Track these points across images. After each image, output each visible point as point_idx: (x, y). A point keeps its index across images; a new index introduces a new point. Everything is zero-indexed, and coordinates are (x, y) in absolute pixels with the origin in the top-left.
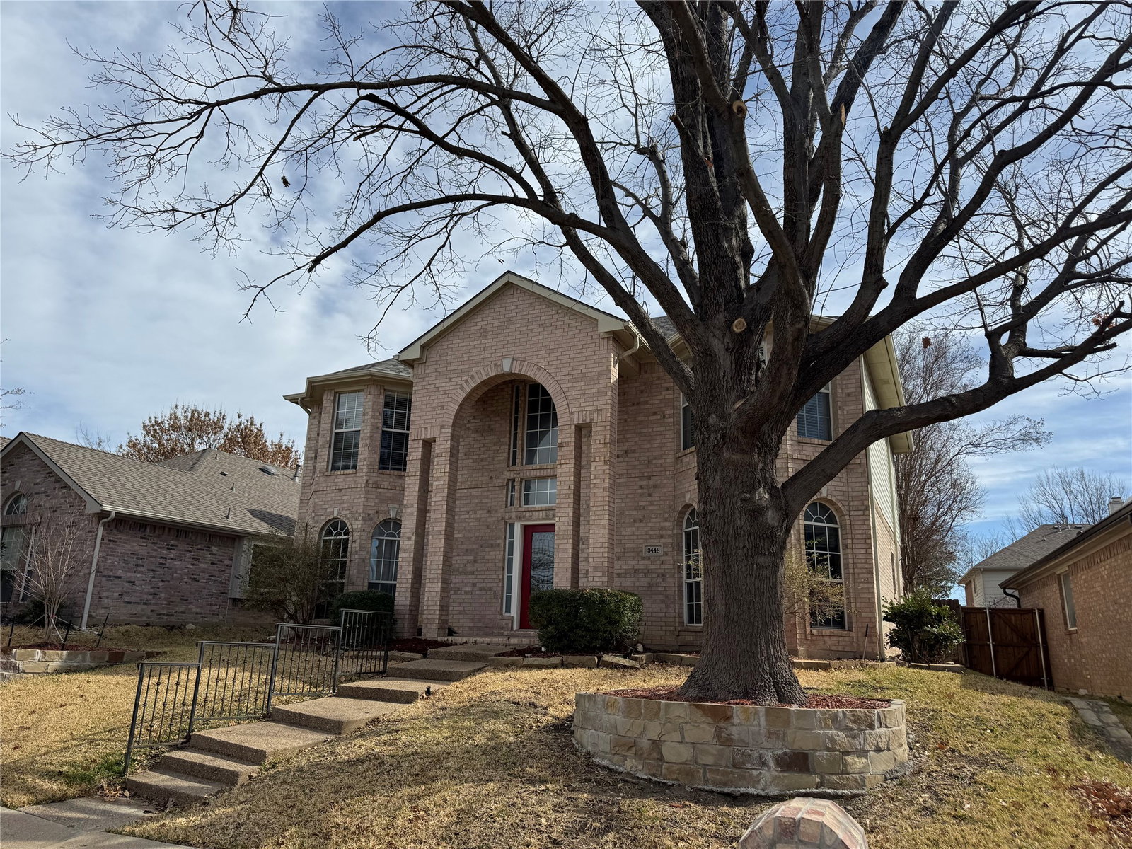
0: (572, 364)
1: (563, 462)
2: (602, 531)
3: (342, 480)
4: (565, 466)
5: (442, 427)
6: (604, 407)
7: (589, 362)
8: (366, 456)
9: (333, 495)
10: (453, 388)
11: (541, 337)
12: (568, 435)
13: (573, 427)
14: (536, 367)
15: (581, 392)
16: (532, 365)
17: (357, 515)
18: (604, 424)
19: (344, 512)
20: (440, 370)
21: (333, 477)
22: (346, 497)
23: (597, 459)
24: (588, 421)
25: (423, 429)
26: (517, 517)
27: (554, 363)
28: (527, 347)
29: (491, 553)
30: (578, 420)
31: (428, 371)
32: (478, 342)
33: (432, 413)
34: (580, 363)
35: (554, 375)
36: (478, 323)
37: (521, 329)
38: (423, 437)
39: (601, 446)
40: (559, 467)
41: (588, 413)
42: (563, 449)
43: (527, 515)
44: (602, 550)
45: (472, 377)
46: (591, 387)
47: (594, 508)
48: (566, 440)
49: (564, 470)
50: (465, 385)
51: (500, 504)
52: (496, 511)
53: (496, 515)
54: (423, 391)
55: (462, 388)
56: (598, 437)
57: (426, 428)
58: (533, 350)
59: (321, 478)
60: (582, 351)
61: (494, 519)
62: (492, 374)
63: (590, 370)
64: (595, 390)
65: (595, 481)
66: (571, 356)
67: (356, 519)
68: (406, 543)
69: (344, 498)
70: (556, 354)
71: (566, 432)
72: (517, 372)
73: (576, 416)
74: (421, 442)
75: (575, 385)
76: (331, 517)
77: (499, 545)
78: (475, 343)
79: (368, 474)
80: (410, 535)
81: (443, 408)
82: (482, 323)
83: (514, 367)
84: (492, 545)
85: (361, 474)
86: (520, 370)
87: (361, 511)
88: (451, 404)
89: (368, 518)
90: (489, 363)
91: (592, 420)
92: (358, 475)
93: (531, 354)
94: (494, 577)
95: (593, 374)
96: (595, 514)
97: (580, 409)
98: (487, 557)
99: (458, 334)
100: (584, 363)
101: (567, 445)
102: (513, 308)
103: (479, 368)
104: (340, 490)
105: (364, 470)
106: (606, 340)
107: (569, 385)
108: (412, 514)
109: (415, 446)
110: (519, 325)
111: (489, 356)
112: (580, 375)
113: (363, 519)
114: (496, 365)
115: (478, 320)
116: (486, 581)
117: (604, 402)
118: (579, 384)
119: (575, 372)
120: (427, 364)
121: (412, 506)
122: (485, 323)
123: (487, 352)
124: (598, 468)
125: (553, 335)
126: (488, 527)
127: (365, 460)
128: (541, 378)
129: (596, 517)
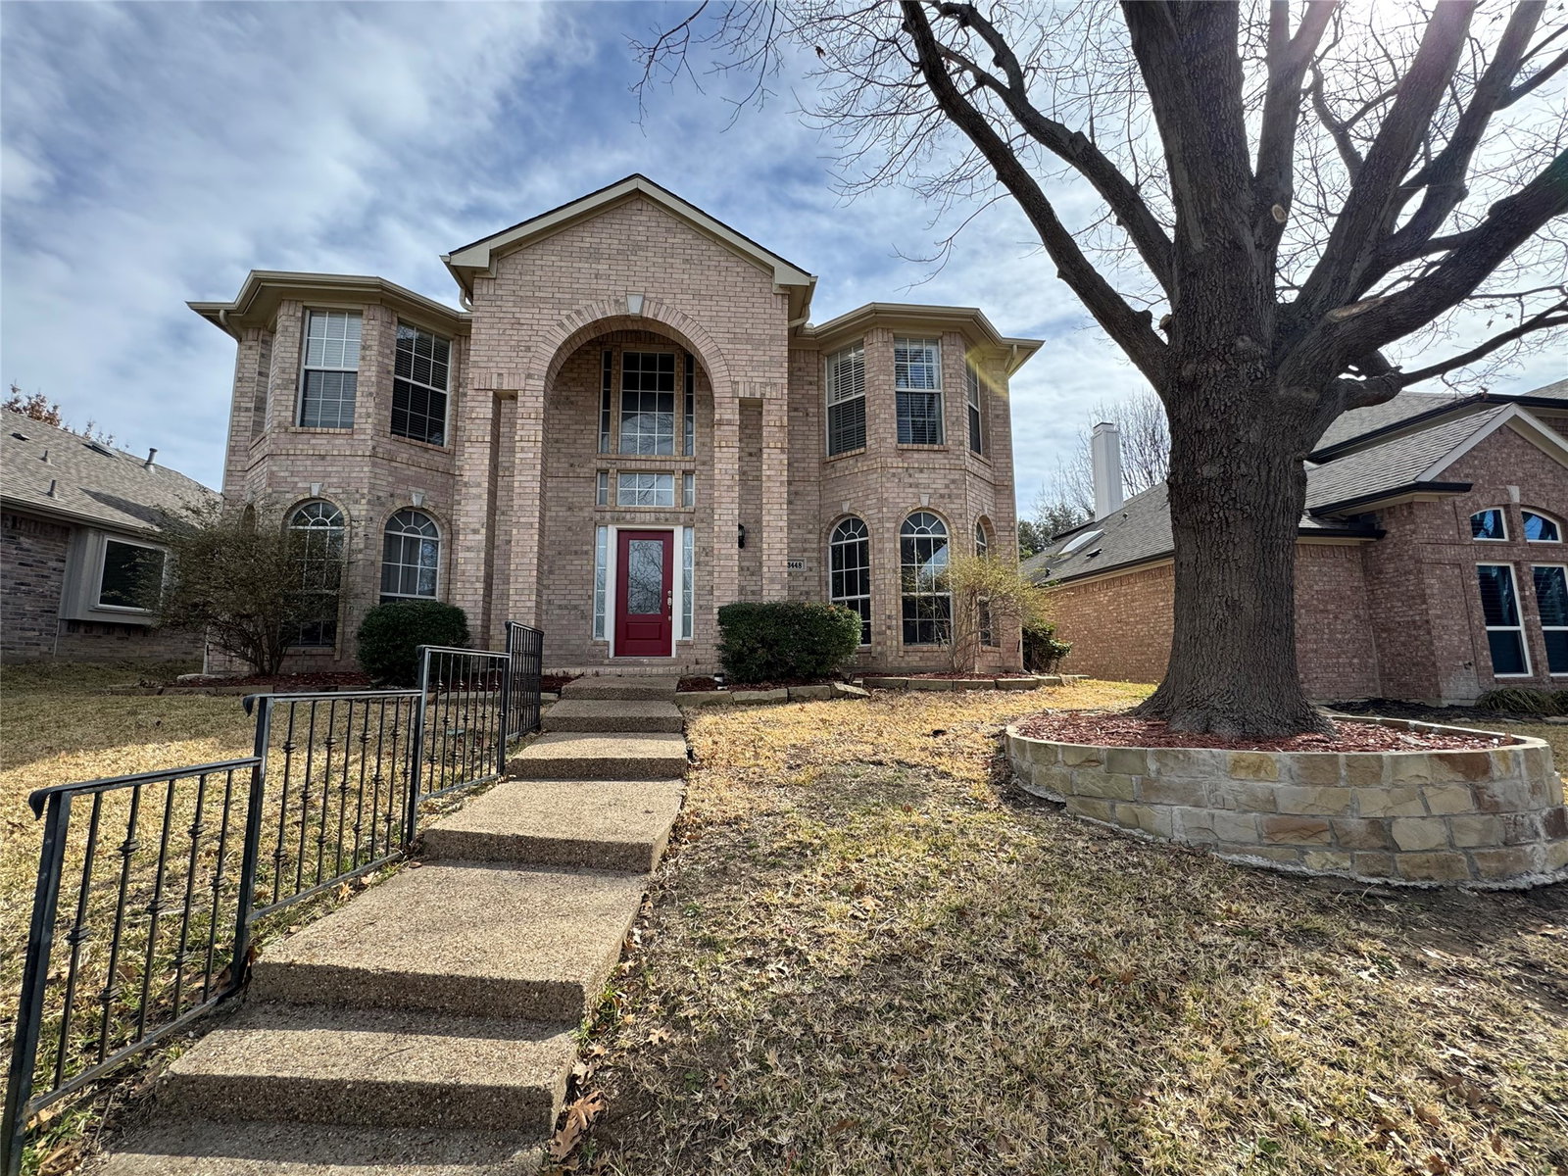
0: (733, 320)
1: (723, 444)
2: (780, 535)
3: (325, 442)
4: (725, 450)
5: (529, 376)
6: (780, 381)
7: (757, 321)
8: (371, 410)
9: (309, 463)
10: (545, 323)
11: (686, 276)
12: (729, 411)
13: (737, 401)
14: (679, 316)
15: (746, 358)
16: (674, 312)
17: (358, 496)
18: (780, 402)
19: (333, 490)
20: (521, 293)
21: (306, 436)
22: (335, 469)
23: (772, 445)
24: (758, 396)
25: (495, 376)
26: (612, 518)
27: (707, 313)
28: (665, 285)
29: (576, 562)
30: (743, 392)
31: (500, 292)
32: (586, 265)
33: (509, 354)
34: (744, 320)
35: (708, 329)
36: (587, 238)
37: (655, 260)
38: (494, 387)
39: (776, 429)
40: (717, 449)
41: (758, 385)
42: (722, 428)
43: (628, 516)
44: (780, 558)
45: (578, 313)
46: (761, 353)
47: (769, 506)
48: (726, 417)
49: (725, 455)
50: (566, 322)
51: (587, 500)
52: (581, 509)
53: (581, 514)
54: (491, 320)
55: (561, 325)
56: (772, 417)
57: (500, 375)
58: (676, 291)
59: (282, 436)
60: (747, 305)
61: (577, 519)
62: (611, 312)
63: (759, 332)
64: (767, 358)
65: (768, 473)
66: (732, 309)
67: (356, 502)
68: (470, 537)
69: (330, 469)
70: (709, 303)
71: (727, 406)
72: (650, 316)
73: (741, 387)
74: (491, 394)
75: (738, 346)
76: (307, 496)
77: (586, 553)
78: (581, 265)
79: (376, 438)
80: (478, 526)
81: (528, 349)
82: (591, 240)
83: (645, 310)
84: (576, 553)
85: (363, 437)
86: (655, 315)
87: (366, 491)
88: (543, 345)
89: (376, 502)
90: (605, 298)
91: (763, 394)
92: (355, 437)
93: (672, 296)
94: (579, 592)
95: (763, 337)
96: (769, 514)
97: (745, 379)
98: (568, 567)
99: (552, 247)
100: (750, 321)
101: (729, 423)
102: (641, 228)
103: (589, 302)
104: (323, 457)
105: (369, 431)
106: (780, 297)
107: (730, 346)
108: (480, 497)
109: (480, 398)
110: (650, 254)
111: (605, 287)
112: (745, 336)
113: (369, 502)
114: (617, 301)
115: (586, 234)
116: (570, 597)
117: (778, 375)
118: (744, 347)
119: (738, 330)
120: (498, 281)
121: (479, 485)
122: (596, 240)
123: (600, 281)
124: (773, 456)
125: (703, 277)
126: (570, 529)
127: (368, 415)
128: (688, 330)
129: (772, 518)
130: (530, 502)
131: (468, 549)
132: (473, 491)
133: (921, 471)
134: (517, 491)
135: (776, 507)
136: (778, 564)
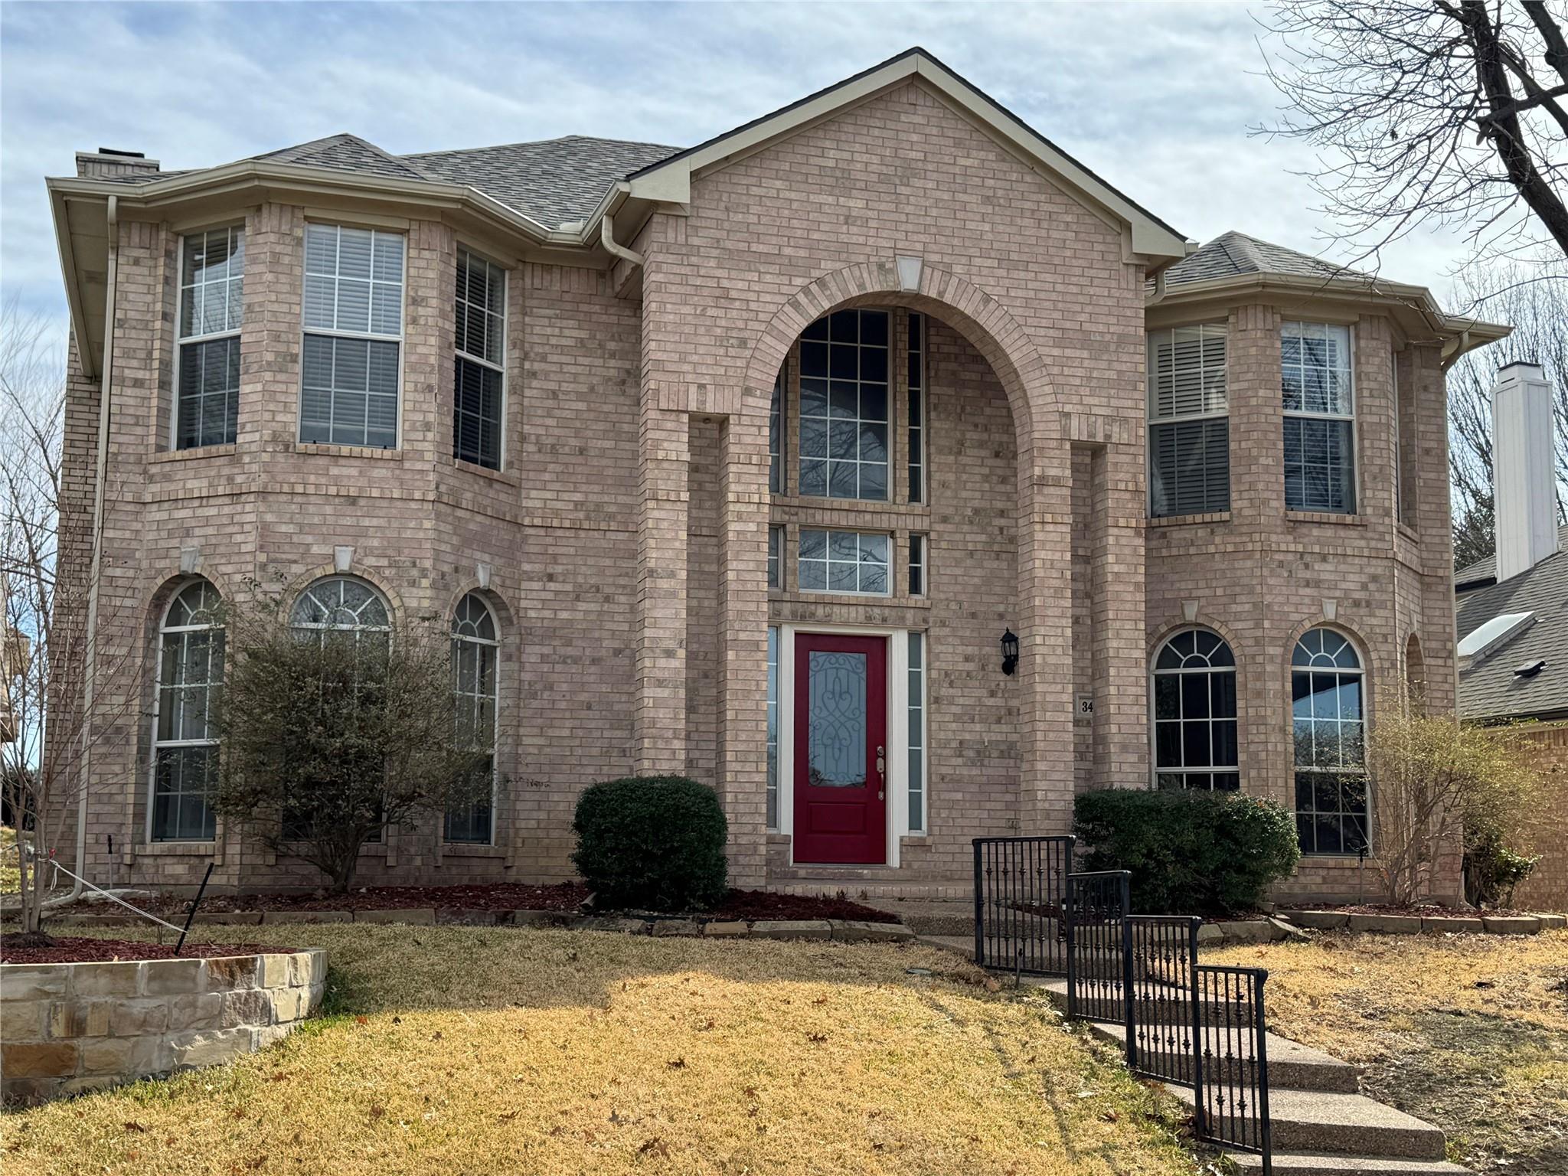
0: (1060, 306)
1: (1048, 518)
2: (1135, 672)
3: (354, 472)
4: (1050, 528)
5: (748, 391)
6: (1132, 414)
7: (1097, 310)
9: (329, 510)
10: (768, 298)
11: (987, 227)
12: (1056, 462)
13: (1068, 446)
14: (978, 296)
15: (1080, 372)
16: (971, 289)
17: (415, 573)
18: (1132, 450)
19: (371, 561)
20: (729, 245)
21: (322, 461)
22: (375, 522)
23: (1122, 522)
24: (1100, 438)
25: (693, 389)
27: (1020, 293)
28: (956, 241)
30: (1078, 431)
31: (695, 241)
32: (830, 200)
33: (713, 350)
34: (1078, 308)
35: (1021, 321)
36: (830, 153)
37: (938, 194)
38: (693, 407)
39: (1128, 496)
40: (1038, 527)
41: (1100, 421)
42: (1046, 490)
44: (1135, 710)
45: (821, 282)
46: (1103, 365)
47: (1118, 624)
48: (1052, 472)
49: (1051, 537)
50: (801, 298)
54: (682, 290)
55: (796, 305)
56: (1121, 476)
57: (702, 387)
58: (971, 251)
59: (280, 458)
60: (1083, 281)
62: (873, 286)
63: (1101, 328)
64: (1113, 375)
65: (1116, 568)
66: (1059, 287)
67: (413, 583)
69: (366, 522)
70: (1022, 275)
71: (1052, 453)
72: (933, 294)
73: (1074, 422)
74: (685, 418)
75: (1068, 352)
76: (330, 570)
78: (823, 198)
80: (671, 644)
81: (743, 343)
82: (839, 155)
83: (926, 282)
85: (419, 466)
86: (941, 293)
87: (428, 564)
88: (768, 339)
90: (862, 258)
91: (1108, 437)
92: (407, 465)
93: (964, 260)
95: (1108, 337)
96: (1118, 637)
97: (1080, 408)
99: (775, 165)
100: (1088, 309)
101: (1057, 482)
102: (915, 138)
103: (838, 265)
104: (352, 501)
106: (1132, 270)
107: (1056, 352)
109: (669, 425)
110: (931, 185)
111: (861, 240)
112: (1079, 336)
114: (881, 266)
115: (828, 144)
117: (1130, 403)
118: (1078, 353)
119: (1068, 325)
120: (692, 221)
121: (672, 575)
122: (846, 156)
123: (854, 230)
124: (1123, 541)
125: (1014, 230)
127: (427, 427)
128: (991, 322)
129: (1122, 644)
130: (753, 607)
131: (660, 683)
132: (664, 584)
133: (1324, 558)
134: (732, 586)
135: (1129, 625)
136: (1133, 719)
